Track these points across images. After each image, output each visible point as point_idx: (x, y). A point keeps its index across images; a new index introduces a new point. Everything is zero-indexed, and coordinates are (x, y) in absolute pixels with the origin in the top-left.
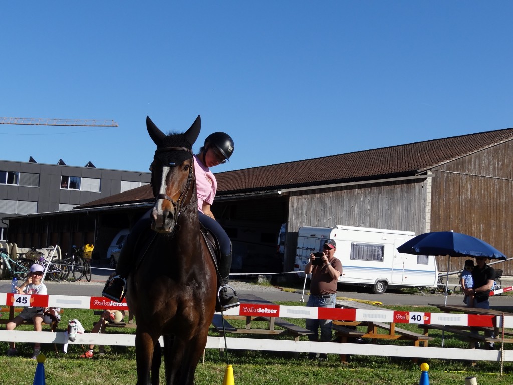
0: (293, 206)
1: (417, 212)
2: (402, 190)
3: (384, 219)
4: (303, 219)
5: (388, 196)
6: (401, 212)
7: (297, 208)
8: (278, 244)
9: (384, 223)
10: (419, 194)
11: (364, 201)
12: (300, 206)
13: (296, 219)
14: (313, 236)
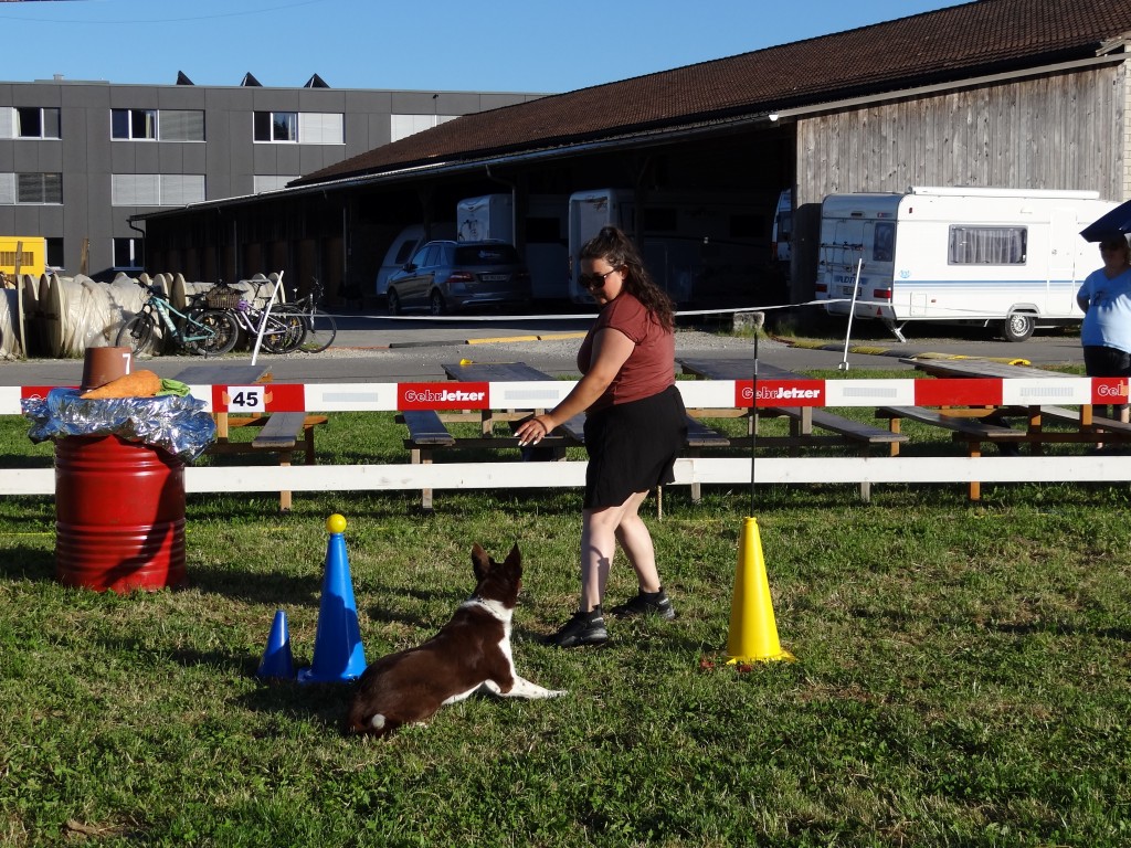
0: (806, 148)
1: (1102, 143)
2: (1065, 93)
3: (1023, 166)
4: (832, 176)
5: (1031, 110)
6: (1063, 146)
7: (817, 150)
8: (775, 239)
9: (1023, 173)
10: (1106, 101)
11: (974, 126)
12: (822, 146)
13: (814, 177)
14: (857, 215)
